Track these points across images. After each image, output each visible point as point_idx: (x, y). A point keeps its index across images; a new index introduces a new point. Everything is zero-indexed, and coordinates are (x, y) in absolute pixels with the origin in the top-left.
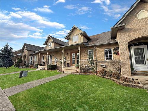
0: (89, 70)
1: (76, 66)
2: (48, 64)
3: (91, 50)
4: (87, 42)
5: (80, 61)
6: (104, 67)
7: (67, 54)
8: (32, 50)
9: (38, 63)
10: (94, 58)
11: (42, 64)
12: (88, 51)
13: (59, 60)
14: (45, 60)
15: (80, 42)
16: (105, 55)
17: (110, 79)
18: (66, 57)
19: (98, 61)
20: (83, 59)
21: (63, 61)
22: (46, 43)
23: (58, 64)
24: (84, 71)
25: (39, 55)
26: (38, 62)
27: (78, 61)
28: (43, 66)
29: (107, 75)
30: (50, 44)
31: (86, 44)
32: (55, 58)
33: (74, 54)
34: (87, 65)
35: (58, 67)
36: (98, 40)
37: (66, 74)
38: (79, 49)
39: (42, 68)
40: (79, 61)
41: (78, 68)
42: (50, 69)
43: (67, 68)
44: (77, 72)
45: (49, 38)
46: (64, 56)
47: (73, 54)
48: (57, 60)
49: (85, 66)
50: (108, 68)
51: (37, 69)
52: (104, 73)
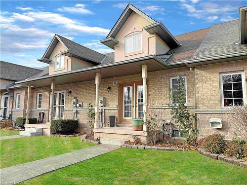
0: (173, 136)
1: (134, 123)
2: (52, 119)
3: (178, 78)
4: (166, 54)
5: (147, 109)
6: (220, 126)
7: (109, 88)
8: (8, 78)
9: (25, 114)
10: (189, 101)
11: (37, 117)
12: (171, 79)
13: (86, 105)
14: (45, 107)
15: (145, 55)
16: (220, 92)
17: (238, 164)
18: (105, 99)
19: (202, 108)
20: (157, 103)
21: (96, 109)
22: (47, 58)
23: (83, 119)
24: (159, 139)
25: (26, 93)
26: (25, 111)
27: (140, 107)
28: (39, 123)
29: (227, 150)
30: (58, 60)
31: (163, 60)
32: (74, 100)
33: (129, 89)
34: (168, 122)
35: (83, 126)
36: (201, 48)
37: (106, 146)
38: (144, 75)
39: (35, 131)
40: (144, 108)
41: (140, 128)
42: (58, 133)
43: (108, 129)
44: (138, 142)
45: (55, 43)
46: (100, 95)
47: (126, 89)
48: (80, 106)
49: (160, 124)
50: (233, 129)
51: (22, 133)
52: (219, 146)
